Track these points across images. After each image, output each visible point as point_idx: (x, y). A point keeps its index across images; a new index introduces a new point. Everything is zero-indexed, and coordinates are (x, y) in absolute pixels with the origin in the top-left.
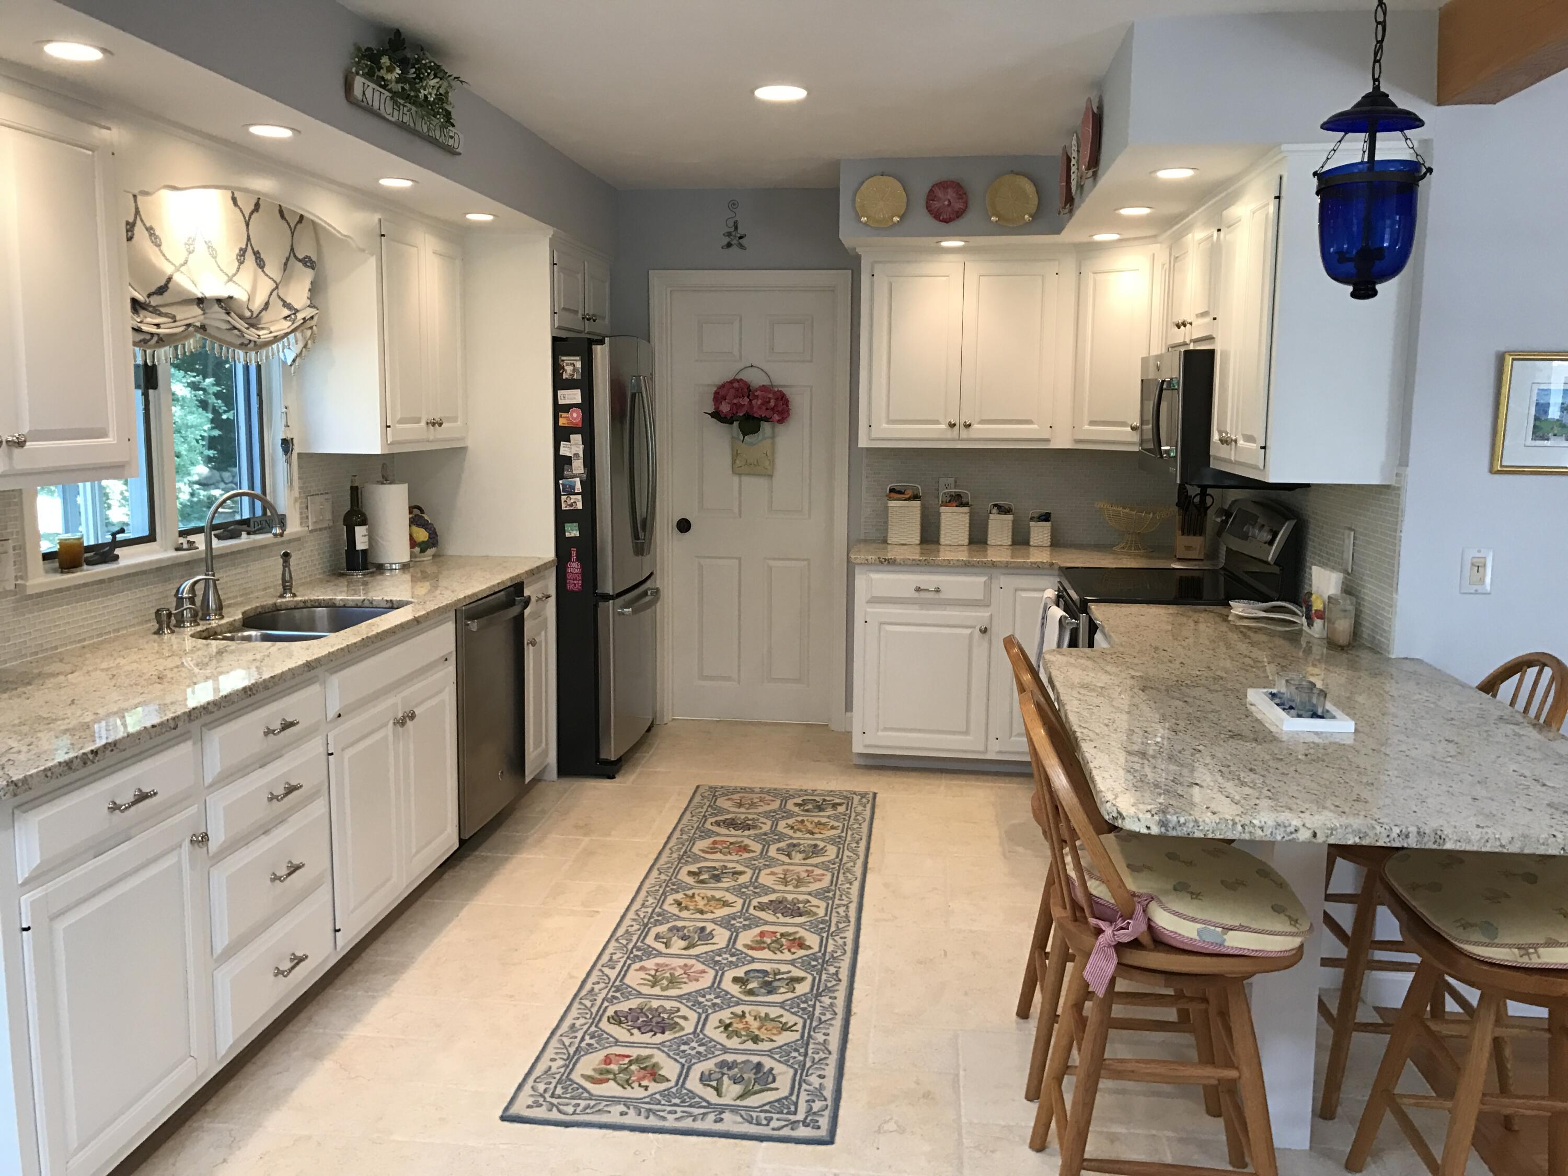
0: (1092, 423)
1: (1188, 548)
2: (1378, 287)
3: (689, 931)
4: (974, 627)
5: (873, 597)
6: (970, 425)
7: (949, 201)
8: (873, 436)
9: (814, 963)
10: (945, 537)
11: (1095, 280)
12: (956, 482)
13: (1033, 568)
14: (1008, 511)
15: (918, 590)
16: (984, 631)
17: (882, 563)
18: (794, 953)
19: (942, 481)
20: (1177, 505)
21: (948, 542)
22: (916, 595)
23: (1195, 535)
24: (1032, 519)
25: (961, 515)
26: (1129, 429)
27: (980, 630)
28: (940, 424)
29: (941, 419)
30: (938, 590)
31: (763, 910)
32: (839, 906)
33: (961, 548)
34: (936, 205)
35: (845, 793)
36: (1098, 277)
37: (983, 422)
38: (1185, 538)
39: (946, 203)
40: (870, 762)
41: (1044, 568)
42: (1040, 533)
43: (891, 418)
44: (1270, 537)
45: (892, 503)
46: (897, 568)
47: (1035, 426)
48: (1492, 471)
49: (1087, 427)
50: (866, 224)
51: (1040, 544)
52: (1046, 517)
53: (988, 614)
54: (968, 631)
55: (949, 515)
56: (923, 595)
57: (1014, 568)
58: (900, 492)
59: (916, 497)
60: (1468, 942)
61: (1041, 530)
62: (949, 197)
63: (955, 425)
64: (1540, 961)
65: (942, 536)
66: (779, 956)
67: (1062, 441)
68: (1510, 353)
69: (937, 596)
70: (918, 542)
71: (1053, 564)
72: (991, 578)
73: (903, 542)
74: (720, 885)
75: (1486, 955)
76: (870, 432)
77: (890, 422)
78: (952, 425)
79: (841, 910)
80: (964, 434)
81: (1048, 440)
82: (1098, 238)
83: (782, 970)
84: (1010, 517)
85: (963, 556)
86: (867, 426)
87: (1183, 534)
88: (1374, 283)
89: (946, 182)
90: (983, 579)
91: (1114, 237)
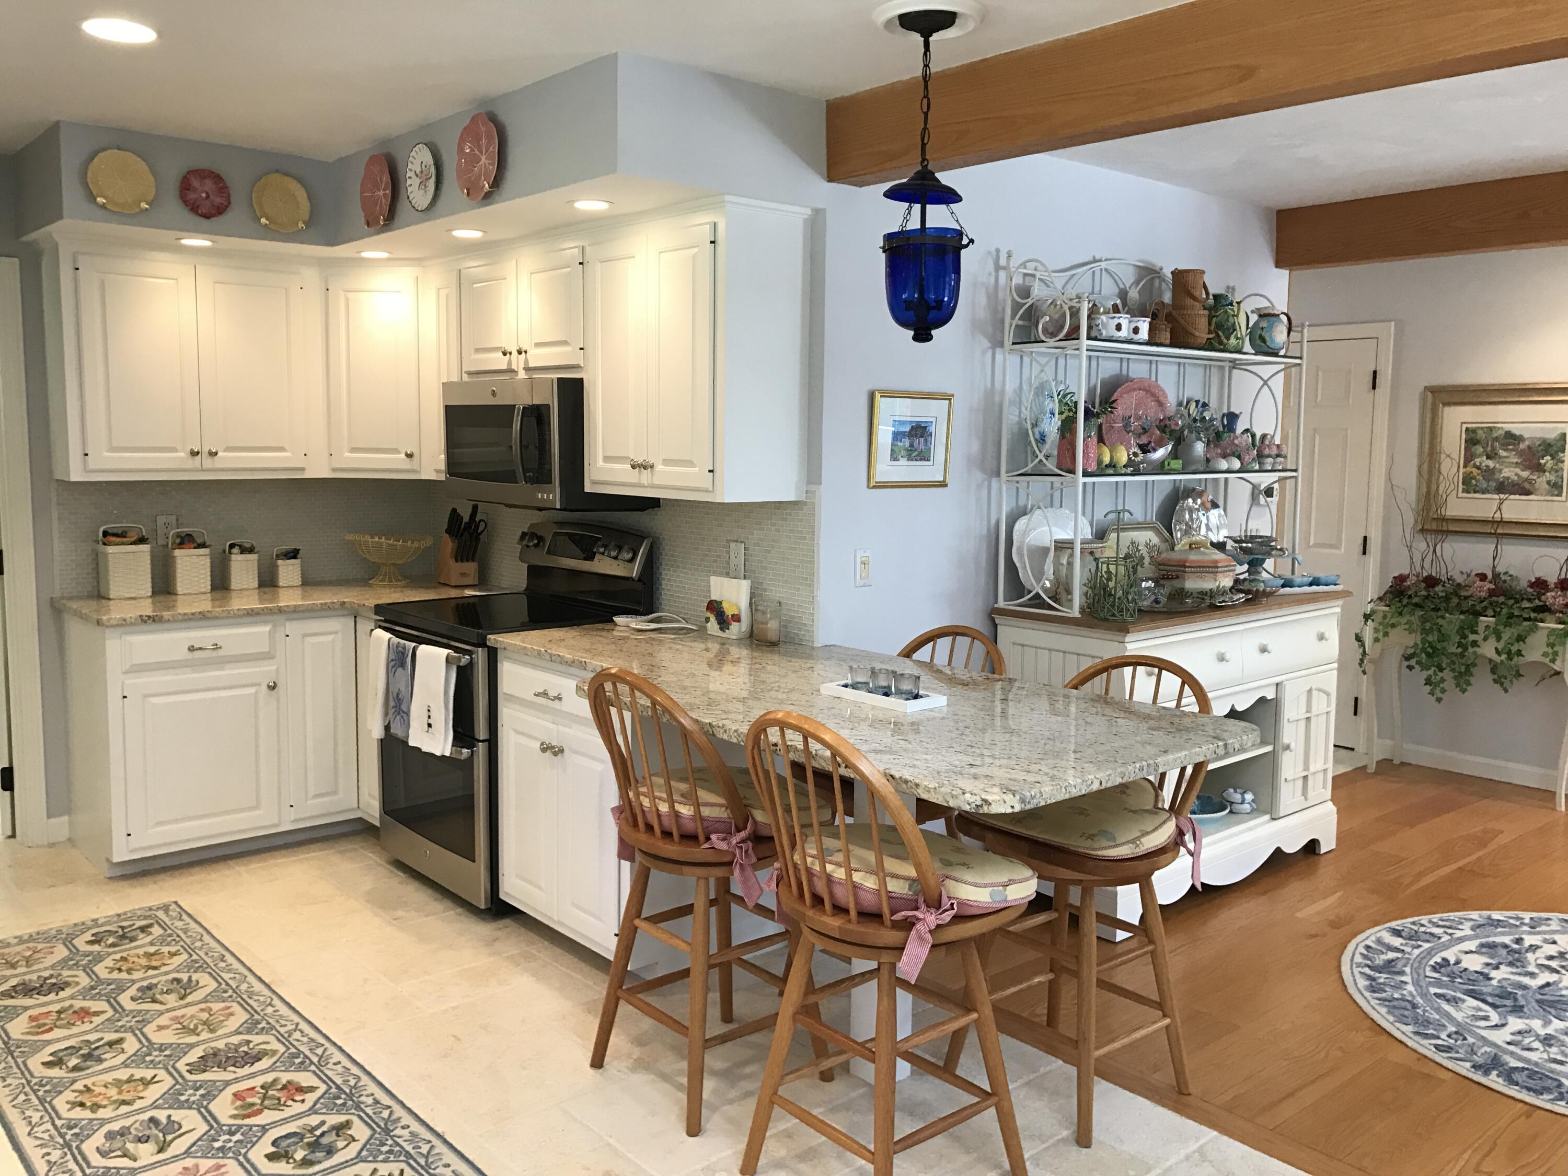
0: (354, 450)
1: (463, 575)
2: (933, 332)
3: (136, 1129)
4: (259, 684)
5: (133, 665)
6: (216, 453)
7: (207, 193)
8: (91, 466)
9: (339, 1102)
10: (182, 585)
11: (347, 300)
12: (177, 520)
13: (323, 610)
14: (251, 550)
15: (192, 649)
16: (273, 687)
17: (145, 622)
18: (303, 1101)
19: (161, 520)
20: (448, 531)
21: (186, 591)
22: (190, 655)
23: (468, 561)
24: (278, 557)
25: (201, 558)
26: (403, 456)
27: (269, 687)
28: (176, 451)
29: (179, 447)
30: (216, 647)
31: (205, 1071)
32: (290, 1033)
33: (203, 597)
34: (192, 196)
35: (139, 913)
36: (350, 295)
37: (228, 449)
38: (459, 564)
39: (204, 195)
40: (128, 870)
41: (335, 609)
42: (289, 572)
43: (114, 445)
44: (630, 555)
45: (110, 549)
46: (166, 626)
47: (288, 454)
48: (868, 487)
49: (347, 454)
50: (103, 206)
51: (291, 584)
52: (293, 554)
53: (274, 667)
54: (252, 690)
55: (187, 558)
56: (198, 654)
57: (303, 611)
58: (122, 535)
59: (142, 540)
60: (1100, 849)
61: (291, 568)
62: (206, 189)
63: (198, 453)
64: (1144, 848)
65: (179, 584)
66: (288, 1112)
67: (319, 470)
68: (880, 391)
69: (215, 654)
70: (150, 594)
71: (344, 603)
72: (274, 626)
73: (133, 595)
74: (105, 1065)
75: (1115, 854)
76: (85, 464)
77: (113, 449)
78: (194, 454)
79: (297, 1035)
80: (208, 463)
81: (303, 469)
82: (365, 254)
83: (314, 1124)
84: (254, 557)
85: (205, 604)
86: (79, 453)
87: (457, 561)
88: (930, 330)
89: (204, 171)
90: (267, 628)
91: (385, 255)
